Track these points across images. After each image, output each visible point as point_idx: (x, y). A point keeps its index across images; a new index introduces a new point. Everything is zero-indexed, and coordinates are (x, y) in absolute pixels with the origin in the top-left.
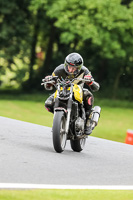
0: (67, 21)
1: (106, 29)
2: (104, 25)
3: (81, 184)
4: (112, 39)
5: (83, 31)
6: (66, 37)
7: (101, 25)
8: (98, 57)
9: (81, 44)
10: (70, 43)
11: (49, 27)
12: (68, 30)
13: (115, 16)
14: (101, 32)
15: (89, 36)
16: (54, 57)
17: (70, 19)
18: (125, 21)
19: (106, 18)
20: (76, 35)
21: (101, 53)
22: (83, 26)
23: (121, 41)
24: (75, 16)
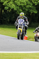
1: (18, 5)
3: (11, 51)
4: (20, 8)
6: (6, 8)
7: (16, 4)
8: (16, 14)
9: (10, 10)
10: (7, 10)
11: (1, 5)
12: (7, 6)
14: (16, 6)
15: (13, 8)
17: (7, 3)
18: (23, 3)
19: (18, 2)
20: (9, 7)
21: (17, 13)
22: (11, 5)
23: (22, 9)
24: (9, 2)
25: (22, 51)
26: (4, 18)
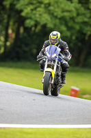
0: (30, 11)
1: (56, 17)
2: (55, 14)
4: (61, 24)
5: (40, 19)
6: (29, 23)
7: (53, 14)
9: (39, 27)
10: (32, 27)
11: (17, 16)
12: (30, 18)
13: (62, 8)
14: (53, 19)
15: (44, 22)
16: (21, 36)
17: (32, 10)
18: (69, 11)
19: (57, 10)
20: (36, 21)
22: (40, 15)
23: (66, 25)
24: (35, 9)
25: (66, 124)
26: (23, 46)
